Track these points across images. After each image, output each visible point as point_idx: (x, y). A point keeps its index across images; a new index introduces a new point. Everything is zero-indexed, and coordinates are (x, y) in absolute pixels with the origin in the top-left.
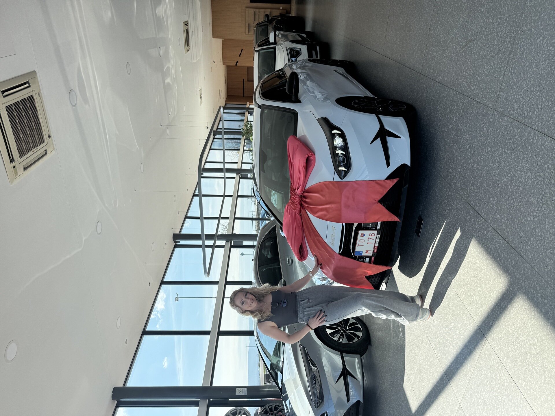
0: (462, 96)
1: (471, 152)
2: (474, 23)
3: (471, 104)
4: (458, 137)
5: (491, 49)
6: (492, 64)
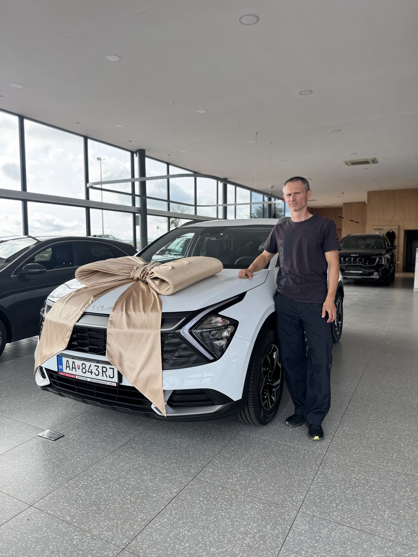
0: (174, 496)
1: (91, 512)
2: (258, 513)
3: (154, 510)
4: (123, 491)
5: (208, 543)
6: (187, 545)
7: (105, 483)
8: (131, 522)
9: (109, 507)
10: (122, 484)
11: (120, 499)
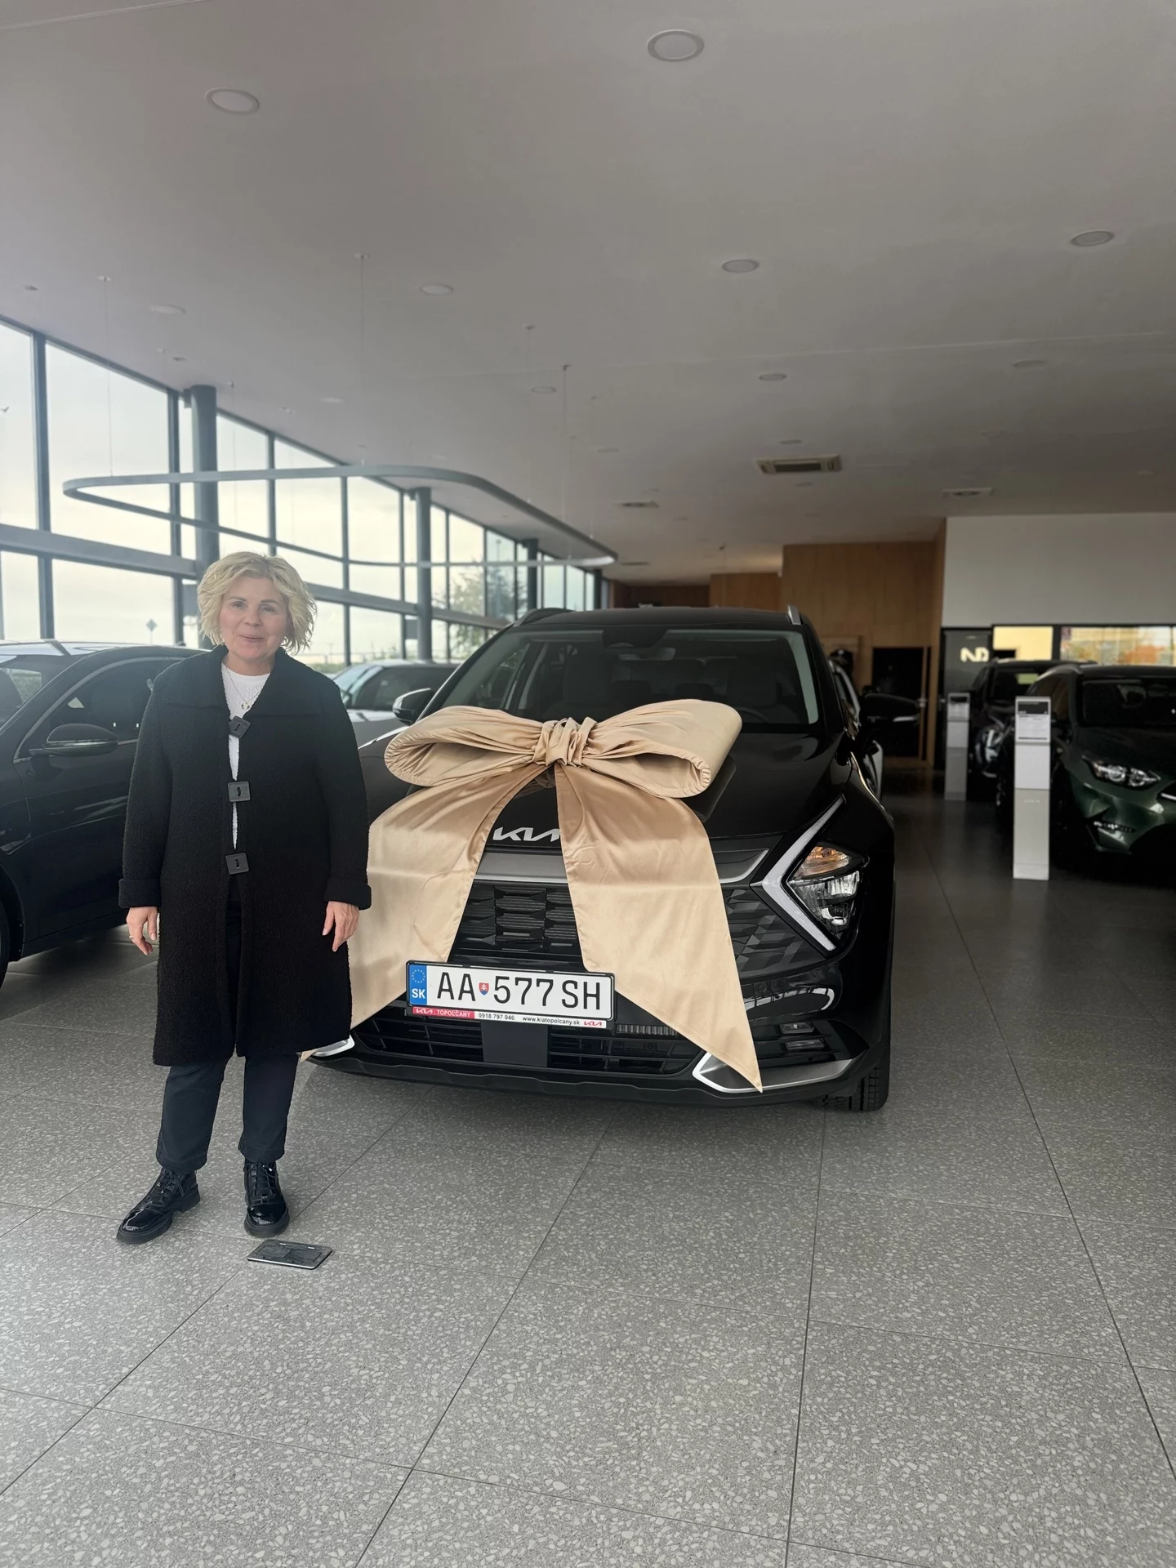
7: (577, 1371)
8: (745, 1464)
9: (644, 1434)
10: (630, 1366)
11: (657, 1406)
